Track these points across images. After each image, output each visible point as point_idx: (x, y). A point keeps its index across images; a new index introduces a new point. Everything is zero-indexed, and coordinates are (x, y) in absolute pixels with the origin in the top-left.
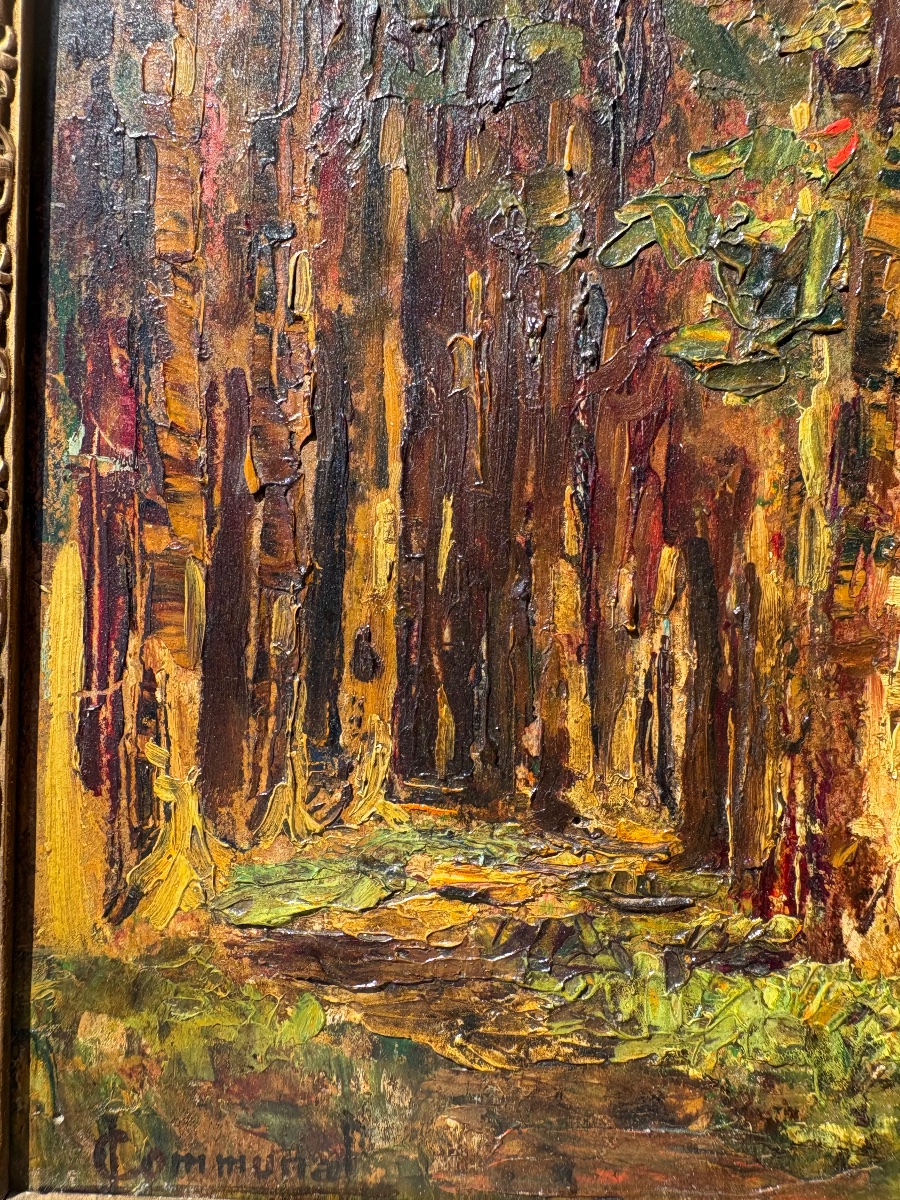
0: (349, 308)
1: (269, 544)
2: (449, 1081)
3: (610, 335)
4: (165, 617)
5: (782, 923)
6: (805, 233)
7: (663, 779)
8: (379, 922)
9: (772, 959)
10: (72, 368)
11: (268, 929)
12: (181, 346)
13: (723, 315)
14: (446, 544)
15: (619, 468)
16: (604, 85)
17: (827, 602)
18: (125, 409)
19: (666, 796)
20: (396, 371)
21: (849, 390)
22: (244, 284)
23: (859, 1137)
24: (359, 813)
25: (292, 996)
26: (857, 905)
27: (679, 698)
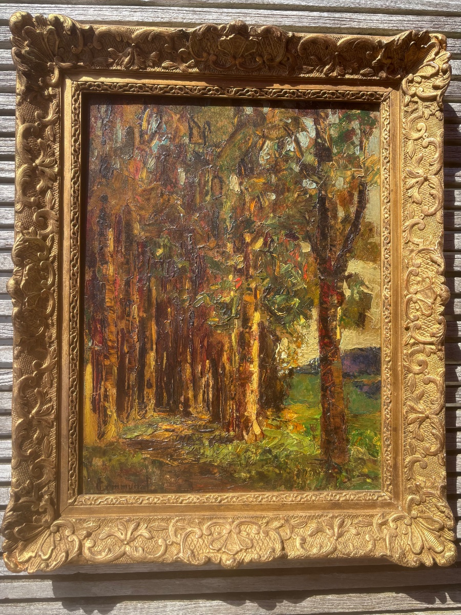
0: (145, 316)
1: (130, 363)
2: (167, 468)
3: (195, 320)
4: (109, 377)
5: (232, 433)
6: (232, 300)
7: (208, 406)
8: (153, 437)
9: (229, 440)
10: (90, 329)
11: (130, 439)
12: (112, 324)
13: (217, 316)
14: (165, 362)
15: (198, 345)
16: (194, 272)
17: (238, 370)
18: (100, 337)
19: (209, 409)
20: (154, 328)
21: (241, 329)
22: (124, 312)
23: (248, 475)
24: (149, 415)
25: (135, 452)
26: (247, 430)
27: (210, 389)
